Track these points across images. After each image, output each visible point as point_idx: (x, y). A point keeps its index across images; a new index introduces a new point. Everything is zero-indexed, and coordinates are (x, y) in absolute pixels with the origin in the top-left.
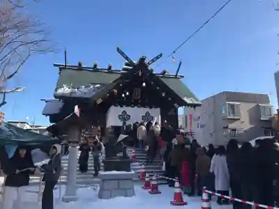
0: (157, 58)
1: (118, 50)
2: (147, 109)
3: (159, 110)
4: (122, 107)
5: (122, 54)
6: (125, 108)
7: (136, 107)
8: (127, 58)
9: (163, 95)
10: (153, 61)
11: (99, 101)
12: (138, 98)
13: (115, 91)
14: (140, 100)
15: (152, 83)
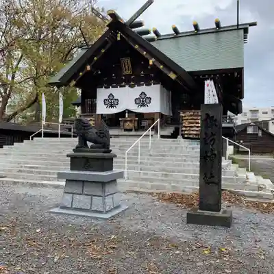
9: (151, 63)
11: (74, 83)
12: (129, 72)
13: (88, 68)
14: (132, 75)
15: (137, 47)
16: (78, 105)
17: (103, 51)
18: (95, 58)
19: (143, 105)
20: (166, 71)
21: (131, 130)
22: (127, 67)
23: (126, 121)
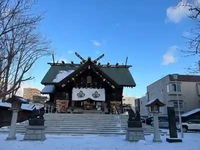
0: (101, 57)
1: (76, 53)
2: (96, 90)
3: (104, 89)
4: (79, 88)
5: (78, 56)
6: (81, 89)
7: (89, 88)
8: (81, 58)
9: (104, 80)
10: (98, 59)
11: (63, 86)
12: (90, 82)
13: (73, 79)
14: (91, 84)
15: (97, 73)
17: (81, 72)
19: (96, 97)
20: (110, 85)
21: (89, 110)
22: (89, 80)
23: (87, 105)
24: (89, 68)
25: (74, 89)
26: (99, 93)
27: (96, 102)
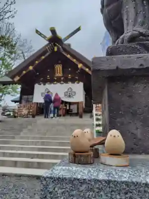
1: (37, 32)
2: (70, 85)
3: (81, 84)
4: (44, 85)
5: (40, 34)
6: (47, 86)
7: (59, 84)
8: (44, 37)
9: (80, 66)
11: (17, 79)
12: (60, 75)
13: (31, 68)
14: (62, 77)
15: (69, 56)
16: (16, 102)
17: (43, 57)
18: (37, 62)
19: (70, 96)
22: (59, 72)
24: (56, 49)
25: (36, 86)
26: (74, 90)
27: (70, 104)
